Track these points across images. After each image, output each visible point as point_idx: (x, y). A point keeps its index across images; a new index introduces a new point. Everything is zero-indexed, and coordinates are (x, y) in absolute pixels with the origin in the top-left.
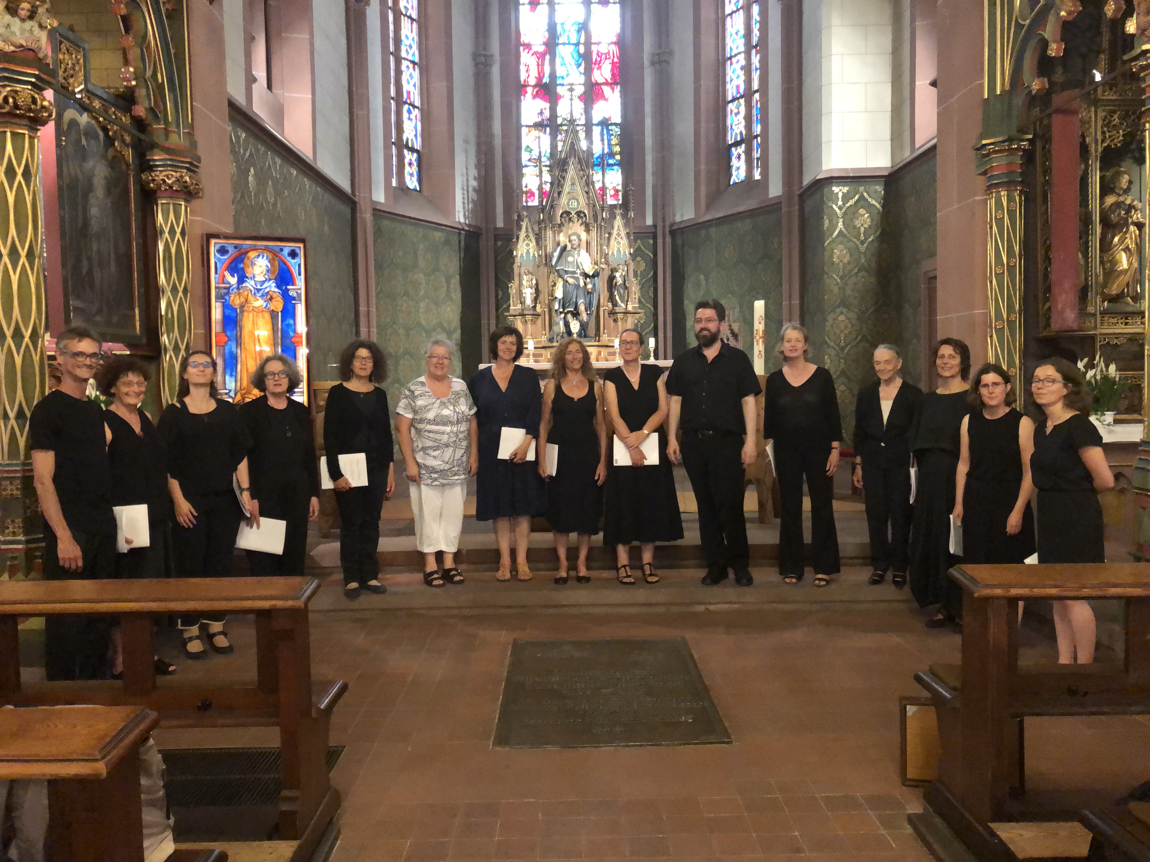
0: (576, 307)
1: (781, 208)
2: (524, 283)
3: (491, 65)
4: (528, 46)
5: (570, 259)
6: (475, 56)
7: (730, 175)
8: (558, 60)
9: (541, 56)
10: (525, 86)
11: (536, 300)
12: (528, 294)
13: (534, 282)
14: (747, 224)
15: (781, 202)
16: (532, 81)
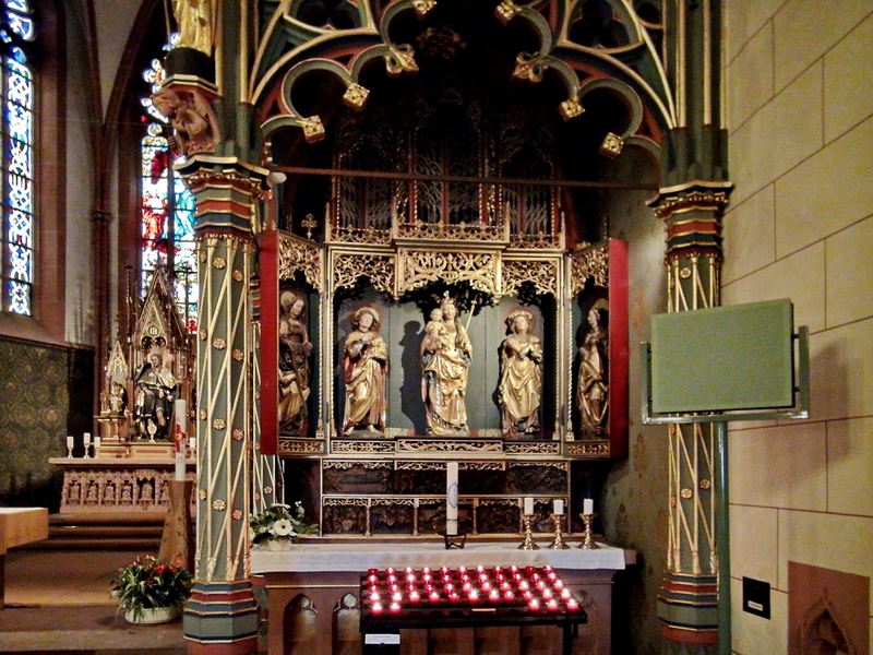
0: (154, 413)
2: (113, 392)
3: (109, 222)
4: (149, 209)
5: (151, 375)
8: (176, 222)
10: (146, 240)
11: (123, 407)
13: (122, 391)
16: (152, 237)
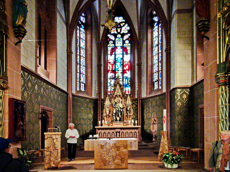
0: (118, 114)
1: (165, 94)
2: (107, 110)
3: (101, 66)
4: (110, 63)
5: (117, 105)
6: (98, 64)
7: (154, 88)
8: (116, 66)
9: (112, 65)
10: (109, 70)
11: (109, 113)
12: (108, 112)
13: (109, 109)
14: (158, 98)
15: (165, 93)
16: (111, 70)
